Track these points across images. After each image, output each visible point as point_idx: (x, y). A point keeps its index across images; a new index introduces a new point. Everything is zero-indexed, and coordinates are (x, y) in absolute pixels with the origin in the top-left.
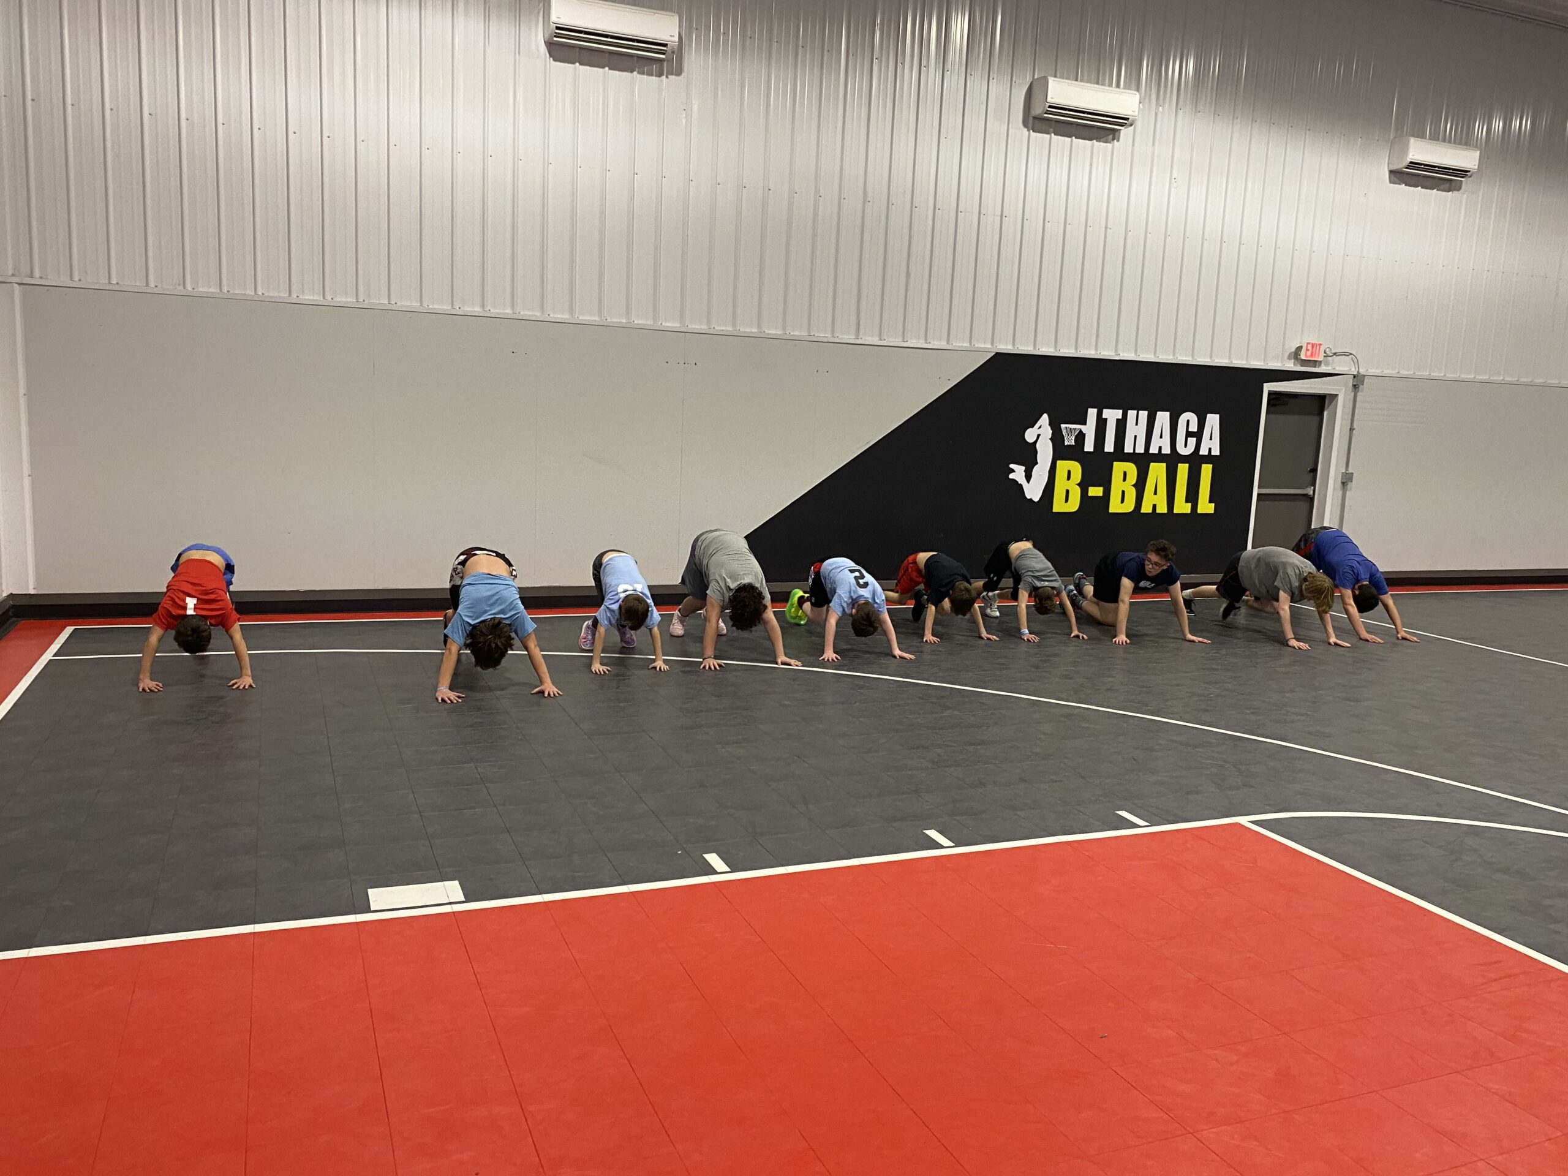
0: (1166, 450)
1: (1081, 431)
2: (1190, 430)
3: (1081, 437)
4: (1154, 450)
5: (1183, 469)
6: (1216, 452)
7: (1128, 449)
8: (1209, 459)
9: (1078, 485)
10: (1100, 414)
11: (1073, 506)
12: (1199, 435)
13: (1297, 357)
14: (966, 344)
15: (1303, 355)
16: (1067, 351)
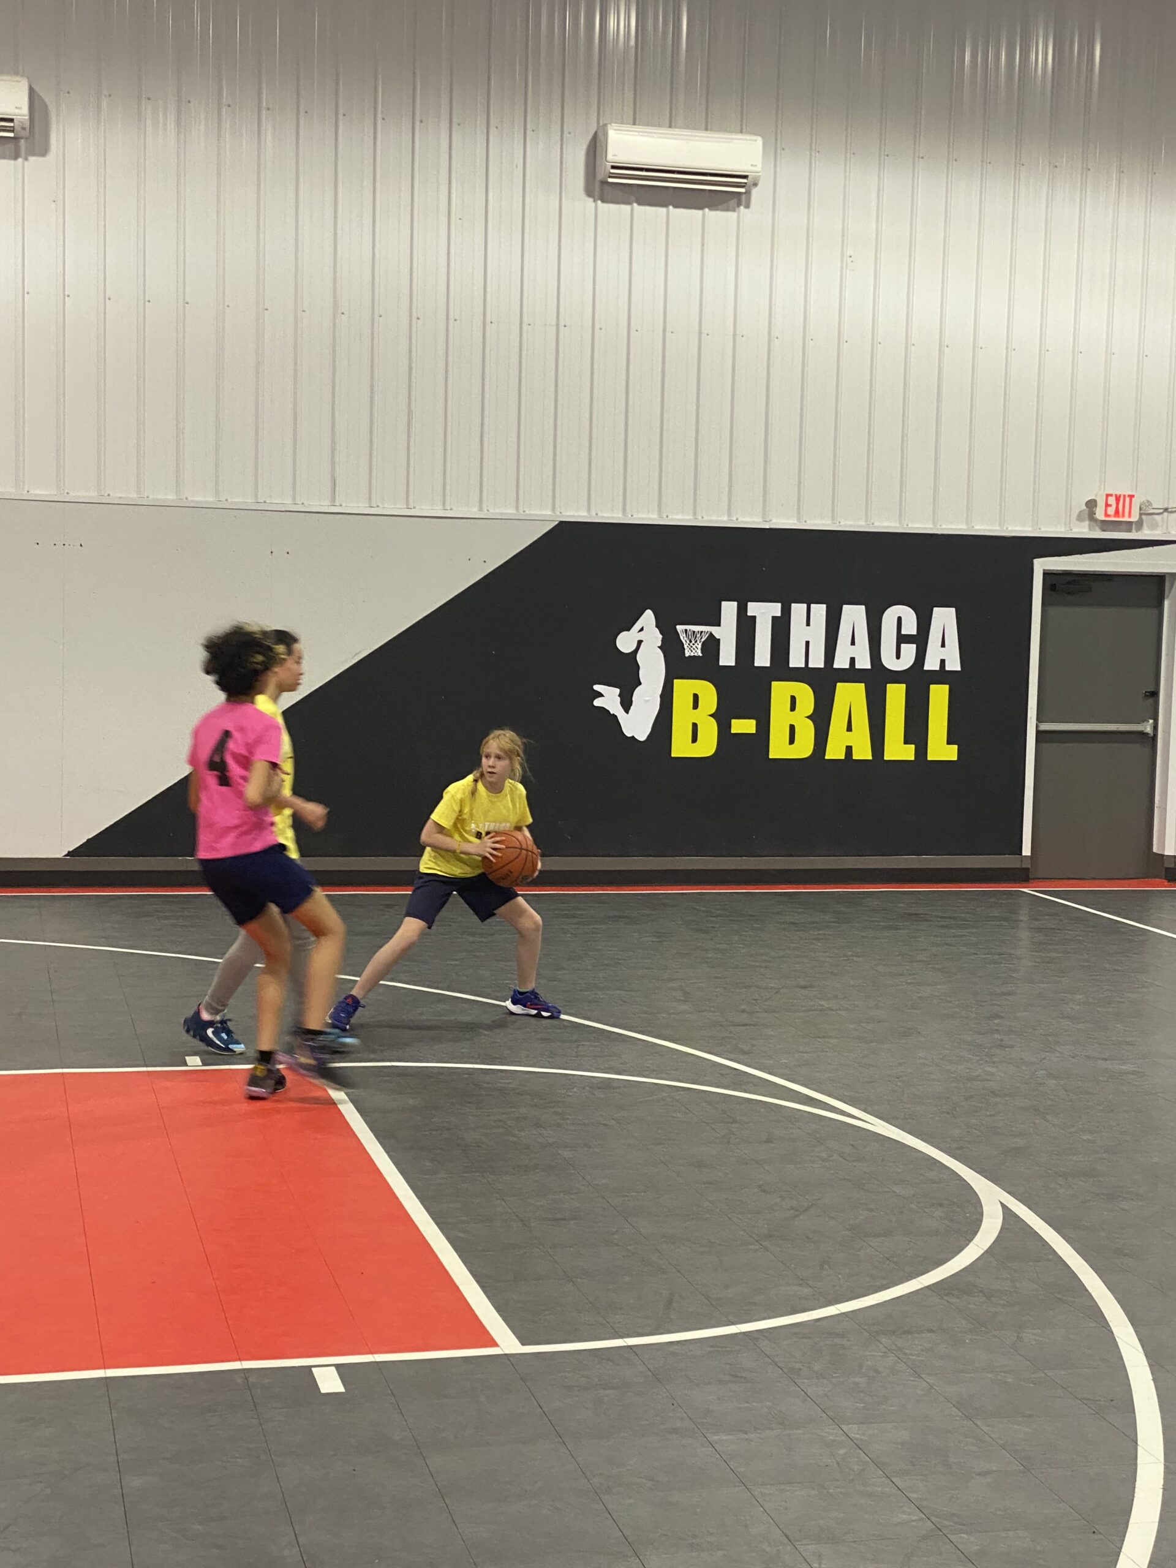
1: (711, 635)
2: (903, 632)
3: (712, 645)
4: (841, 662)
5: (896, 695)
6: (954, 664)
7: (796, 661)
8: (942, 676)
9: (711, 715)
10: (742, 611)
11: (707, 746)
12: (921, 640)
13: (1091, 516)
14: (511, 511)
15: (1100, 515)
16: (680, 517)
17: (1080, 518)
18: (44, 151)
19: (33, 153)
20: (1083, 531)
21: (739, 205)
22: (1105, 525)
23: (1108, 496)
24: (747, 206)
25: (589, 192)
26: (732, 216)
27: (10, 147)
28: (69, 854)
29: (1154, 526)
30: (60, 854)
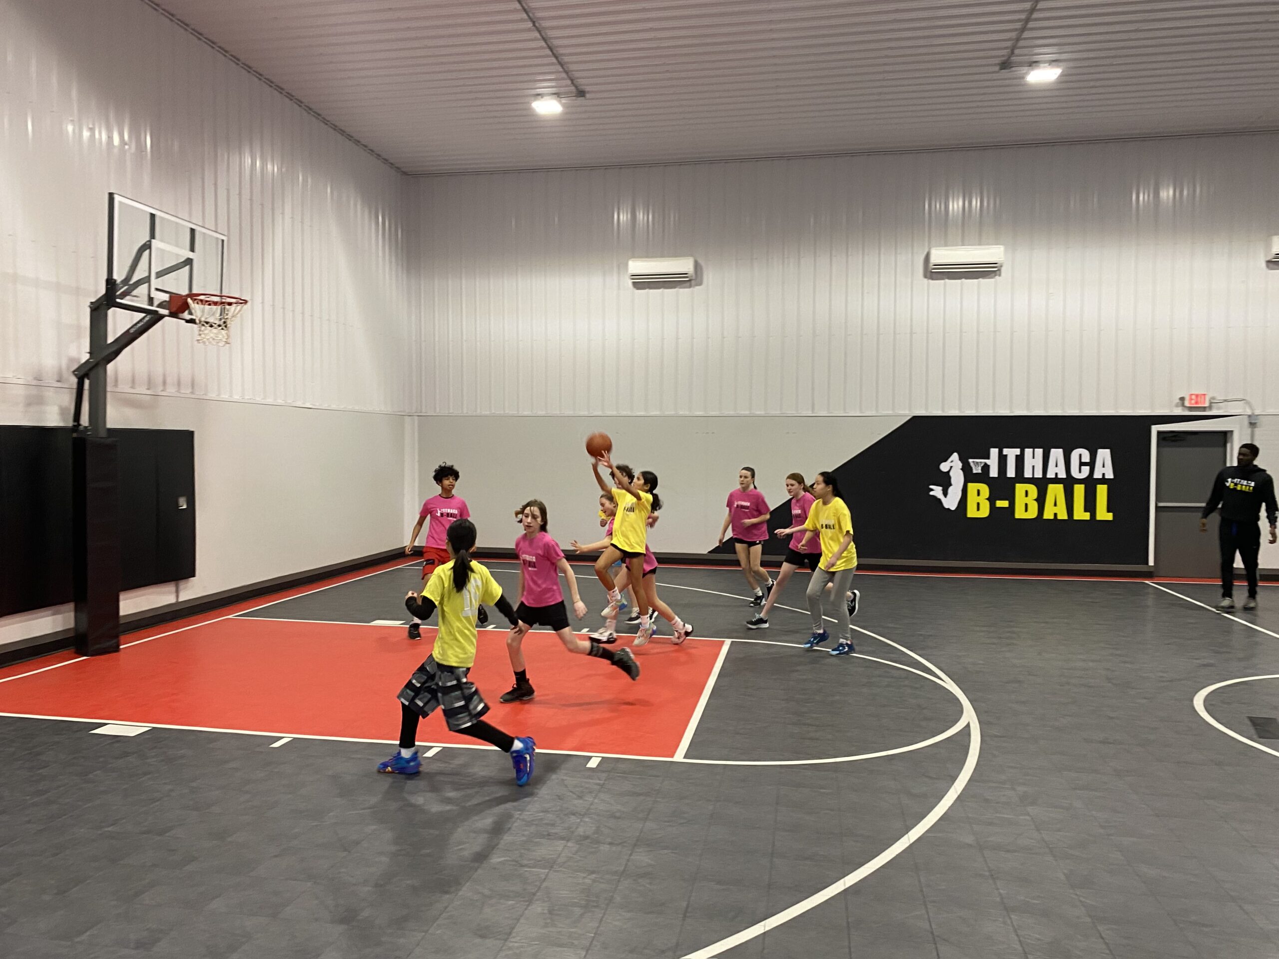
0: (1062, 475)
1: (986, 464)
2: (1083, 461)
3: (986, 468)
4: (1050, 475)
5: (1079, 491)
6: (1110, 475)
7: (1028, 474)
8: (1103, 481)
9: (987, 499)
10: (1000, 452)
11: (985, 512)
12: (1092, 464)
13: (1183, 405)
14: (890, 412)
15: (1187, 404)
16: (970, 412)
17: (1177, 406)
18: (700, 284)
19: (697, 285)
20: (1179, 412)
21: (996, 275)
22: (1191, 409)
23: (1192, 395)
24: (1000, 275)
25: (925, 276)
26: (992, 280)
27: (688, 284)
28: (709, 552)
29: (1219, 408)
30: (706, 552)
